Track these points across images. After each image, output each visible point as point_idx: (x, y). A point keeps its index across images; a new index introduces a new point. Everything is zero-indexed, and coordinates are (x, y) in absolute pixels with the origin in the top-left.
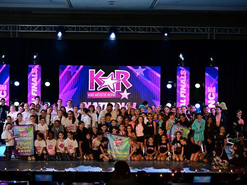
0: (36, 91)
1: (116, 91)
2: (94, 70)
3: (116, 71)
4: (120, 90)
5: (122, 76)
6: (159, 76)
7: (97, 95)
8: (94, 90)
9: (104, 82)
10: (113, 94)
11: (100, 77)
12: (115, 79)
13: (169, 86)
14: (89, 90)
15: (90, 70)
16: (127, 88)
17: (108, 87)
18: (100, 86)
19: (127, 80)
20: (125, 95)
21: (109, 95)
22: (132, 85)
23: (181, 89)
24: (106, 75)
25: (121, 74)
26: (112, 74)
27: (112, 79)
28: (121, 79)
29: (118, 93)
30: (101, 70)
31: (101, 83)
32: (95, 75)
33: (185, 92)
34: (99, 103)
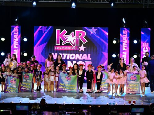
0: (17, 44)
1: (75, 45)
2: (60, 30)
3: (75, 30)
4: (79, 45)
5: (80, 34)
6: (107, 34)
7: (62, 48)
8: (60, 44)
9: (67, 39)
10: (73, 48)
11: (64, 35)
12: (75, 36)
13: (115, 42)
14: (56, 44)
15: (56, 30)
16: (84, 43)
17: (70, 42)
18: (64, 42)
19: (83, 37)
20: (82, 48)
21: (70, 48)
22: (87, 41)
23: (123, 44)
24: (68, 34)
25: (79, 33)
26: (73, 33)
27: (73, 37)
28: (79, 36)
29: (77, 47)
30: (64, 30)
31: (64, 40)
32: (60, 34)
33: (126, 47)
34: (63, 54)
